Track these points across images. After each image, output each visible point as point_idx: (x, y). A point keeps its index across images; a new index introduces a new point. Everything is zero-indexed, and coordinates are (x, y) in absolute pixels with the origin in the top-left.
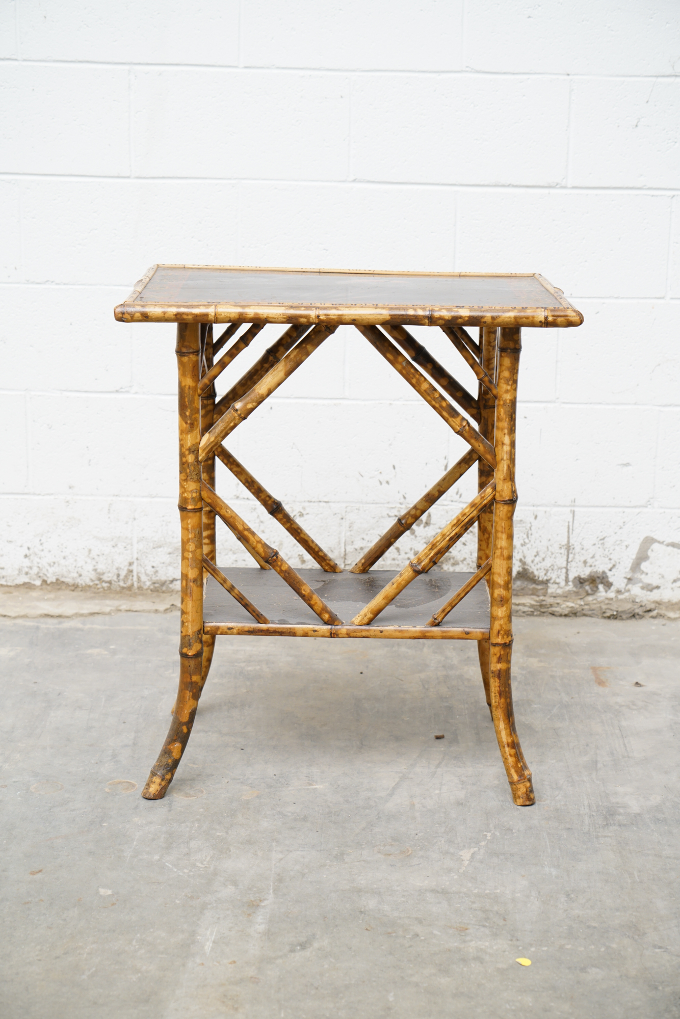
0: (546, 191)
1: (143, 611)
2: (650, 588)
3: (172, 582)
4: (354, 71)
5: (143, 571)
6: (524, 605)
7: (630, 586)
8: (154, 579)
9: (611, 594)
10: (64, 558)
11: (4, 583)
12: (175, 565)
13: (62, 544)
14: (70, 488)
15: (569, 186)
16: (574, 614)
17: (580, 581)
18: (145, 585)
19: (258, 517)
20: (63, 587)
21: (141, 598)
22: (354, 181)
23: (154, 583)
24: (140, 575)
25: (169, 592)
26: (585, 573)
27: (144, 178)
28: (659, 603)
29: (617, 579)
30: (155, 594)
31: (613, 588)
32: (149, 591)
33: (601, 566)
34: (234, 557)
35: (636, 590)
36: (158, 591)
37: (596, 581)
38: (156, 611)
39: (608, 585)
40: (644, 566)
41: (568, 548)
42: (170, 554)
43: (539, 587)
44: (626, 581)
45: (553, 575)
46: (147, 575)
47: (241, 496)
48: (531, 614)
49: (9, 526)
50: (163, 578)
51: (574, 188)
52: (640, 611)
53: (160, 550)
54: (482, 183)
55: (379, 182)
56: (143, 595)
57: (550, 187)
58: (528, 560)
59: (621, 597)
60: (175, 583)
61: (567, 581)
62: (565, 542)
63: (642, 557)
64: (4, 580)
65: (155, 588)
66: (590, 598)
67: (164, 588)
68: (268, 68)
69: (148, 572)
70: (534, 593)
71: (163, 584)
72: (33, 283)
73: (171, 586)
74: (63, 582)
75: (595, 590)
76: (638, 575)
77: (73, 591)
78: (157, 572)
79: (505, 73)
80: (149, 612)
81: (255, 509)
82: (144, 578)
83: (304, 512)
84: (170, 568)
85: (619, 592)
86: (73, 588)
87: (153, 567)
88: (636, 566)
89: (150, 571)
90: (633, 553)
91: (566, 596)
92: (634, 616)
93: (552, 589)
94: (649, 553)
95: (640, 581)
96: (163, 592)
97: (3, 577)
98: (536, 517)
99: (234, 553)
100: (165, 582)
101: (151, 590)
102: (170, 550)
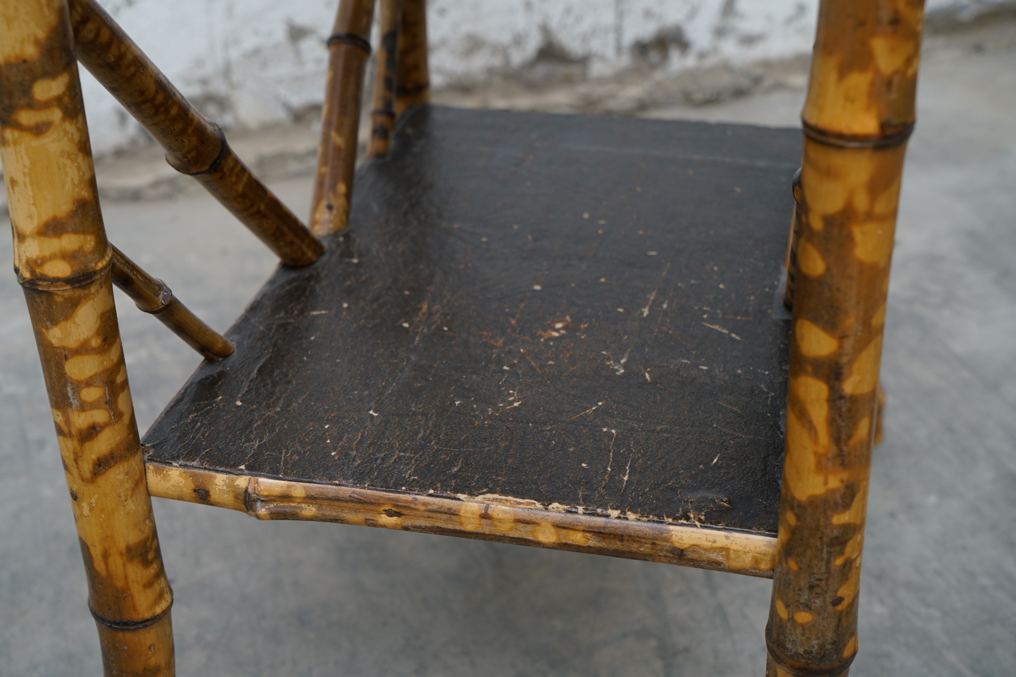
2: (749, 40)
17: (641, 48)
26: (647, 30)
28: (767, 64)
35: (730, 49)
43: (575, 70)
45: (596, 45)
52: (744, 83)
58: (554, 24)
61: (619, 49)
66: (658, 76)
70: (568, 81)
85: (702, 55)
91: (620, 78)
93: (597, 69)
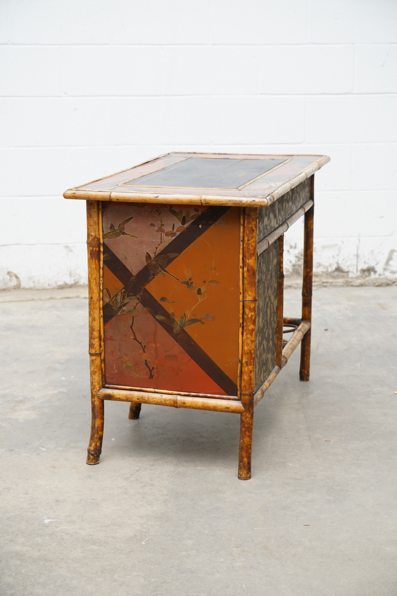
0: (344, 96)
4: (260, 45)
6: (339, 282)
7: (385, 272)
9: (377, 276)
15: (355, 93)
16: (361, 285)
22: (261, 94)
27: (167, 96)
29: (379, 269)
31: (377, 273)
33: (372, 264)
37: (370, 270)
39: (375, 272)
40: (391, 263)
41: (357, 256)
44: (383, 270)
48: (343, 286)
51: (357, 94)
57: (346, 94)
59: (381, 277)
62: (356, 253)
63: (390, 258)
68: (222, 45)
72: (117, 145)
75: (370, 274)
76: (388, 267)
79: (326, 44)
88: (387, 263)
90: (386, 257)
92: (388, 285)
94: (393, 257)
95: (389, 269)
98: (343, 242)
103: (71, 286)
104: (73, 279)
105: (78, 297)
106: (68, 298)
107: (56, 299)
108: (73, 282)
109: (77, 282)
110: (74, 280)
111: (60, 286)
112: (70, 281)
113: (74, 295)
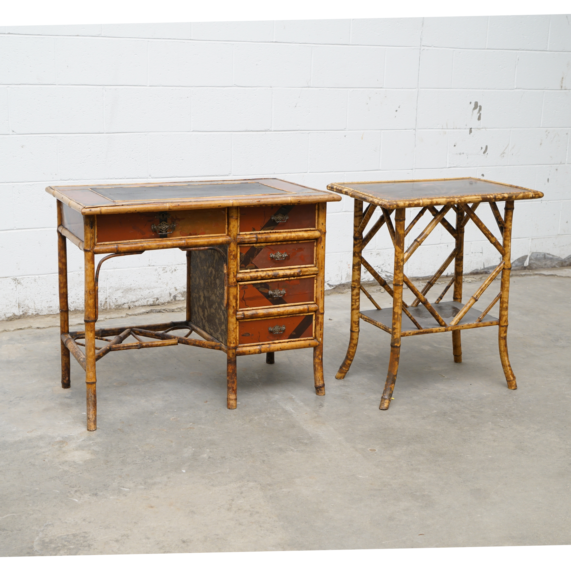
0: (264, 133)
1: (116, 318)
3: (123, 304)
4: (192, 87)
5: (111, 301)
8: (116, 304)
10: (78, 299)
11: (52, 313)
12: (125, 297)
13: (77, 293)
14: (80, 268)
15: (273, 130)
18: (112, 307)
19: (158, 273)
20: (78, 312)
21: (112, 313)
22: (193, 131)
23: (116, 306)
24: (110, 303)
25: (123, 309)
27: (110, 133)
30: (117, 311)
32: (114, 309)
34: (148, 291)
36: (117, 309)
38: (122, 317)
42: (122, 292)
46: (113, 302)
47: (151, 265)
49: (54, 288)
50: (120, 303)
51: (274, 131)
53: (118, 291)
54: (241, 130)
55: (202, 131)
56: (112, 311)
57: (266, 131)
60: (125, 305)
64: (52, 312)
65: (117, 308)
67: (120, 308)
68: (159, 86)
69: (113, 301)
71: (119, 306)
72: (63, 180)
73: (123, 306)
74: (78, 310)
77: (82, 313)
78: (117, 301)
79: (248, 87)
80: (119, 318)
81: (157, 270)
82: (112, 304)
83: (176, 269)
84: (123, 299)
86: (82, 312)
87: (115, 299)
89: (114, 300)
96: (120, 309)
97: (52, 311)
99: (149, 289)
100: (121, 304)
101: (115, 309)
102: (122, 291)
103: (20, 317)
104: (21, 310)
105: (30, 327)
106: (21, 329)
107: (9, 331)
108: (21, 313)
109: (26, 313)
110: (23, 311)
111: (9, 318)
112: (18, 312)
113: (26, 326)
